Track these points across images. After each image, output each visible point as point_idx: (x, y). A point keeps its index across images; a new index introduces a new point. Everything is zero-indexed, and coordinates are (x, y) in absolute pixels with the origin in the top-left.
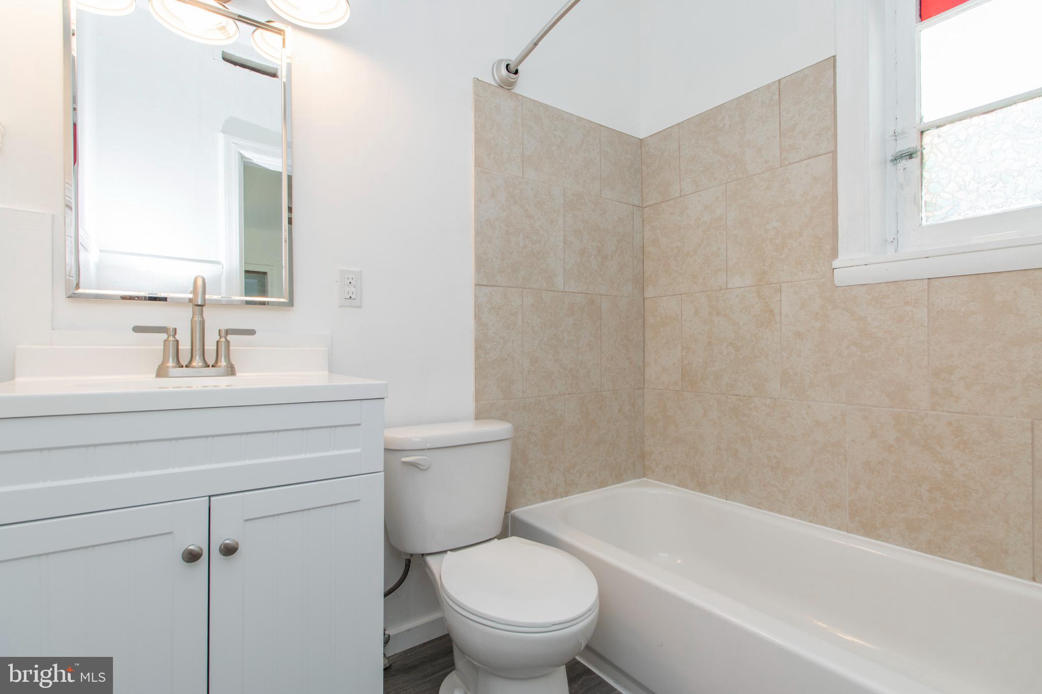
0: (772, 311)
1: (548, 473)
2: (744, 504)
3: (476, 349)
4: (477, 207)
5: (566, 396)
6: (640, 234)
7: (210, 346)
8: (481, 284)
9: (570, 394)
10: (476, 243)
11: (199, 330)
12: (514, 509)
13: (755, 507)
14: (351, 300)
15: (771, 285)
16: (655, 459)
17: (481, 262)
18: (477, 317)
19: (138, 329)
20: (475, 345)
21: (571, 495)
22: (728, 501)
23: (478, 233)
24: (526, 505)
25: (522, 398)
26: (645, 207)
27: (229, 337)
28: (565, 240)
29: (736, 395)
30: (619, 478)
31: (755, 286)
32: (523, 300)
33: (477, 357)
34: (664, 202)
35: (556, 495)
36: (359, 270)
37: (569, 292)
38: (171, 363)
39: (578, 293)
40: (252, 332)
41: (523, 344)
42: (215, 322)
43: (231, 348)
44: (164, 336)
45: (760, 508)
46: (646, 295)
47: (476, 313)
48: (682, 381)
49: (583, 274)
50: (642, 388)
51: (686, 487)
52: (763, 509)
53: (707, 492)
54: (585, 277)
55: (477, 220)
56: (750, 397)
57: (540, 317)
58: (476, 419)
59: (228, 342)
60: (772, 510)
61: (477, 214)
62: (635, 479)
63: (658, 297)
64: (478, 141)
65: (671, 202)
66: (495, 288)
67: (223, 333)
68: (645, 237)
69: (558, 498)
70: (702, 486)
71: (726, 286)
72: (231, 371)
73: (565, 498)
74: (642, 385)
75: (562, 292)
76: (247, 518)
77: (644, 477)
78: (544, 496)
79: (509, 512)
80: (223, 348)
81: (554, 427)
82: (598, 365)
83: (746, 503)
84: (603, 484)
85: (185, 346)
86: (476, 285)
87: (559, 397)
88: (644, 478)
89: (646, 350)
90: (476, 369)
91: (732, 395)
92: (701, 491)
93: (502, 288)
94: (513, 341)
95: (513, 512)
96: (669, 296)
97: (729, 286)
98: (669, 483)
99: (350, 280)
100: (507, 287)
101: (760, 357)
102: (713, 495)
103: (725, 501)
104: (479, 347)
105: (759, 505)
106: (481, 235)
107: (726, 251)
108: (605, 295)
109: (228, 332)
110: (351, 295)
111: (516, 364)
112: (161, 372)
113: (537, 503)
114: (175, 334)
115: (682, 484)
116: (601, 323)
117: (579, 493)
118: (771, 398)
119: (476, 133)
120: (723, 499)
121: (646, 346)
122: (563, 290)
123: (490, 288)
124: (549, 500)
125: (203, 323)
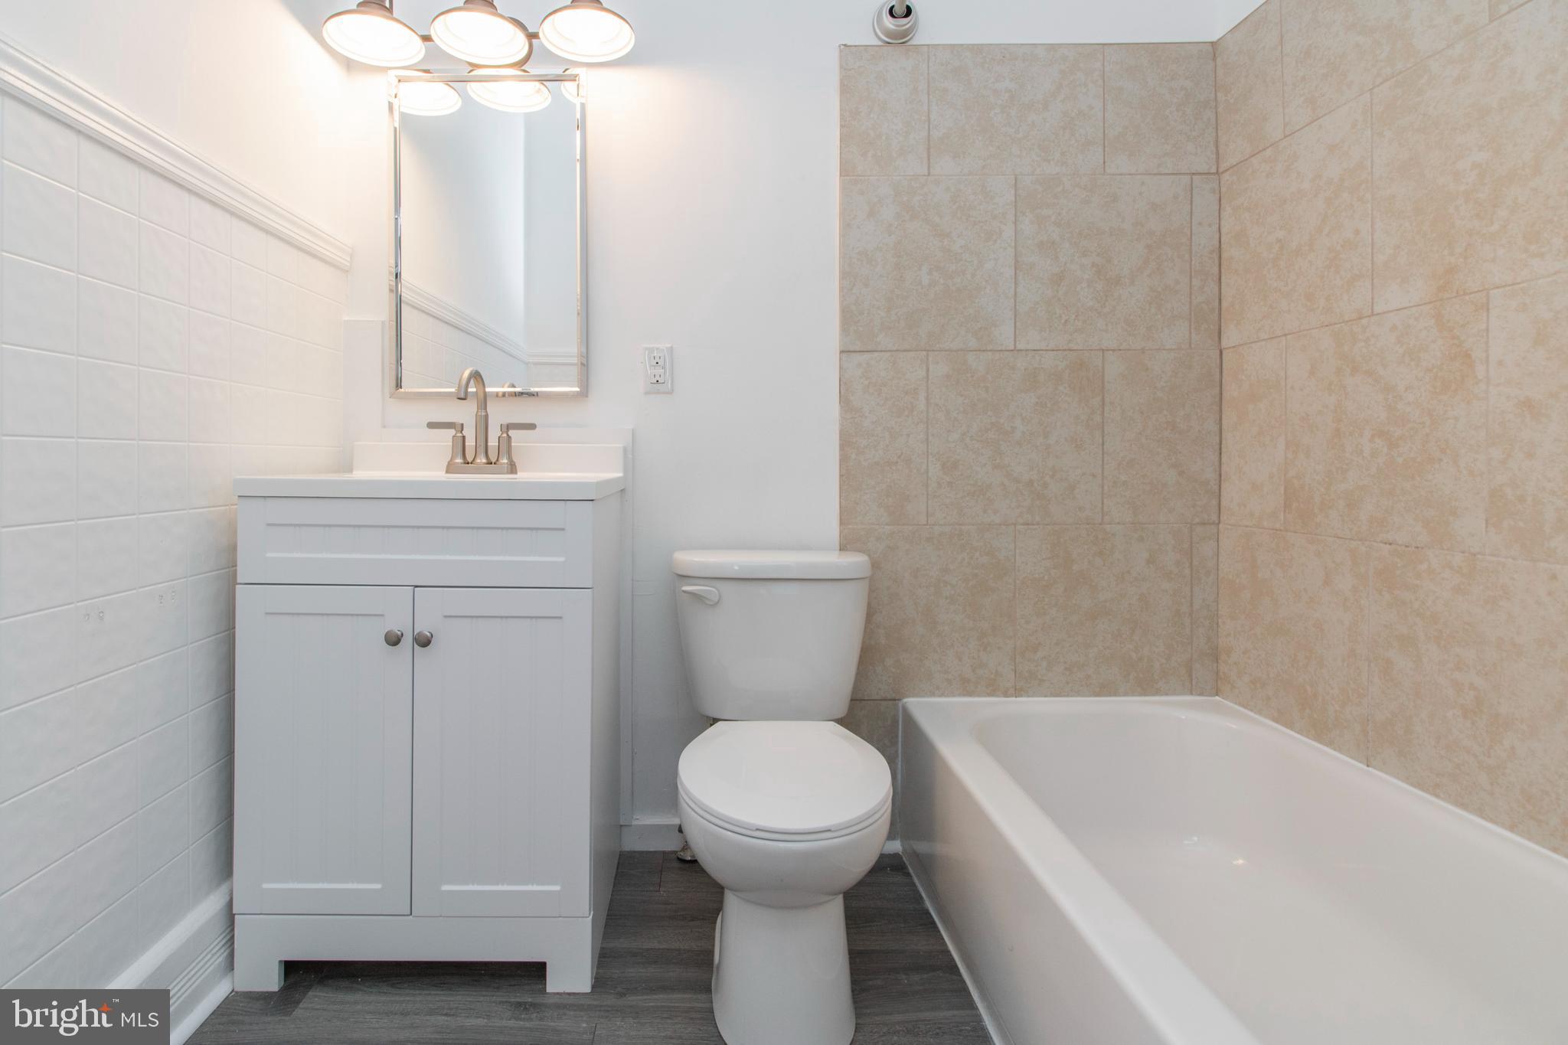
0: (1469, 356)
1: (979, 651)
2: (1403, 781)
3: (842, 447)
4: (843, 236)
5: (1019, 527)
6: (1210, 225)
7: (493, 442)
8: (852, 349)
9: (1028, 524)
10: (842, 289)
11: (483, 424)
12: (909, 696)
13: (1427, 791)
14: (658, 386)
15: (1467, 298)
16: (1235, 663)
17: (849, 318)
18: (844, 400)
19: (432, 425)
20: (840, 440)
21: (1028, 696)
22: (1370, 769)
23: (844, 275)
24: (933, 694)
25: (925, 525)
26: (1222, 173)
27: (511, 433)
28: (1016, 261)
29: (1390, 544)
30: (1146, 684)
31: (1430, 303)
32: (928, 370)
33: (844, 459)
34: (1254, 155)
35: (993, 688)
36: (669, 346)
37: (1027, 350)
38: (459, 460)
39: (1046, 350)
40: (532, 427)
41: (927, 439)
42: (498, 415)
43: (513, 444)
44: (452, 432)
45: (1437, 796)
46: (1225, 343)
47: (842, 392)
48: (1285, 511)
49: (1060, 317)
50: (1213, 523)
51: (1289, 725)
52: (1443, 799)
53: (1330, 743)
54: (1063, 321)
55: (844, 256)
56: (1417, 547)
57: (962, 396)
58: (840, 550)
59: (509, 437)
60: (1463, 806)
61: (843, 245)
62: (1192, 694)
63: (1246, 344)
64: (844, 139)
65: (1268, 152)
66: (876, 354)
67: (504, 429)
68: (1223, 231)
69: (998, 696)
70: (1321, 730)
71: (1370, 311)
72: (512, 469)
73: (1014, 699)
74: (1214, 518)
75: (1012, 350)
76: (448, 614)
77: (1217, 695)
78: (966, 687)
79: (899, 700)
80: (506, 444)
81: (992, 576)
82: (1094, 476)
83: (1407, 780)
84: (1106, 689)
85: (470, 443)
86: (842, 352)
87: (1004, 527)
88: (1217, 698)
89: (1223, 450)
90: (841, 476)
91: (1381, 542)
92: (1318, 738)
93: (889, 354)
94: (908, 435)
95: (905, 700)
96: (1263, 340)
97: (1378, 309)
98: (1260, 712)
99: (657, 360)
100: (897, 350)
101: (1441, 460)
102: (1340, 751)
103: (1365, 767)
104: (846, 442)
105: (1435, 790)
106: (849, 276)
107: (1372, 234)
108: (1114, 350)
109: (509, 427)
110: (657, 378)
111: (915, 471)
112: (450, 468)
113: (954, 696)
114: (462, 430)
115: (1282, 718)
116: (1103, 400)
117: (1046, 696)
118: (1463, 552)
119: (842, 126)
120: (1360, 762)
121: (1224, 442)
122: (1012, 348)
123: (867, 356)
124: (979, 695)
125: (487, 416)
